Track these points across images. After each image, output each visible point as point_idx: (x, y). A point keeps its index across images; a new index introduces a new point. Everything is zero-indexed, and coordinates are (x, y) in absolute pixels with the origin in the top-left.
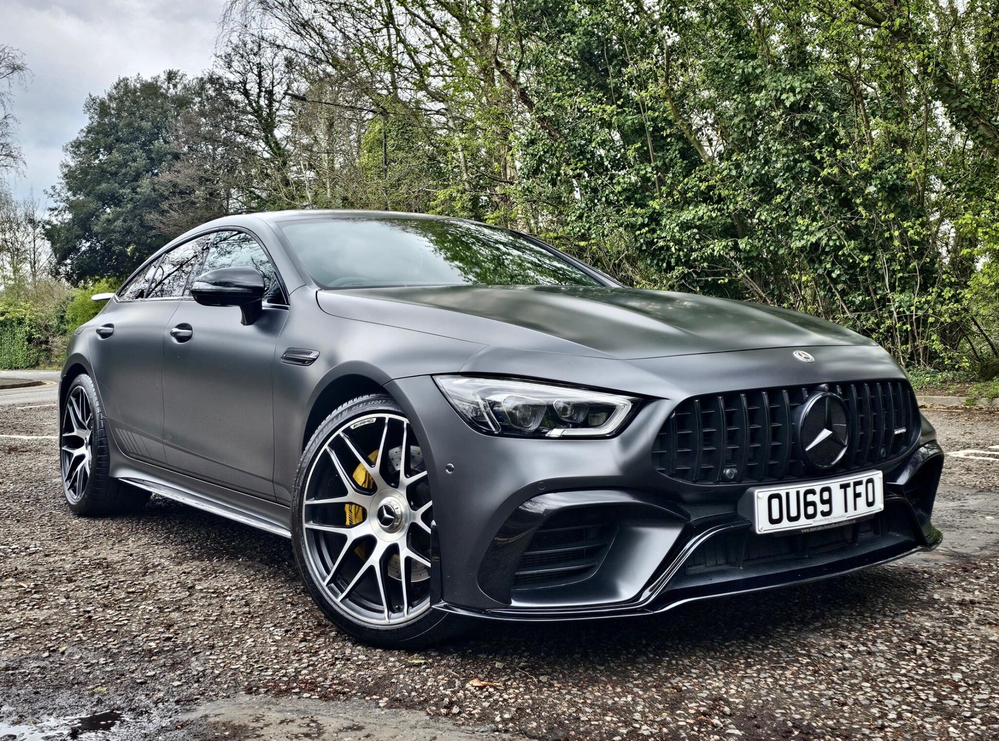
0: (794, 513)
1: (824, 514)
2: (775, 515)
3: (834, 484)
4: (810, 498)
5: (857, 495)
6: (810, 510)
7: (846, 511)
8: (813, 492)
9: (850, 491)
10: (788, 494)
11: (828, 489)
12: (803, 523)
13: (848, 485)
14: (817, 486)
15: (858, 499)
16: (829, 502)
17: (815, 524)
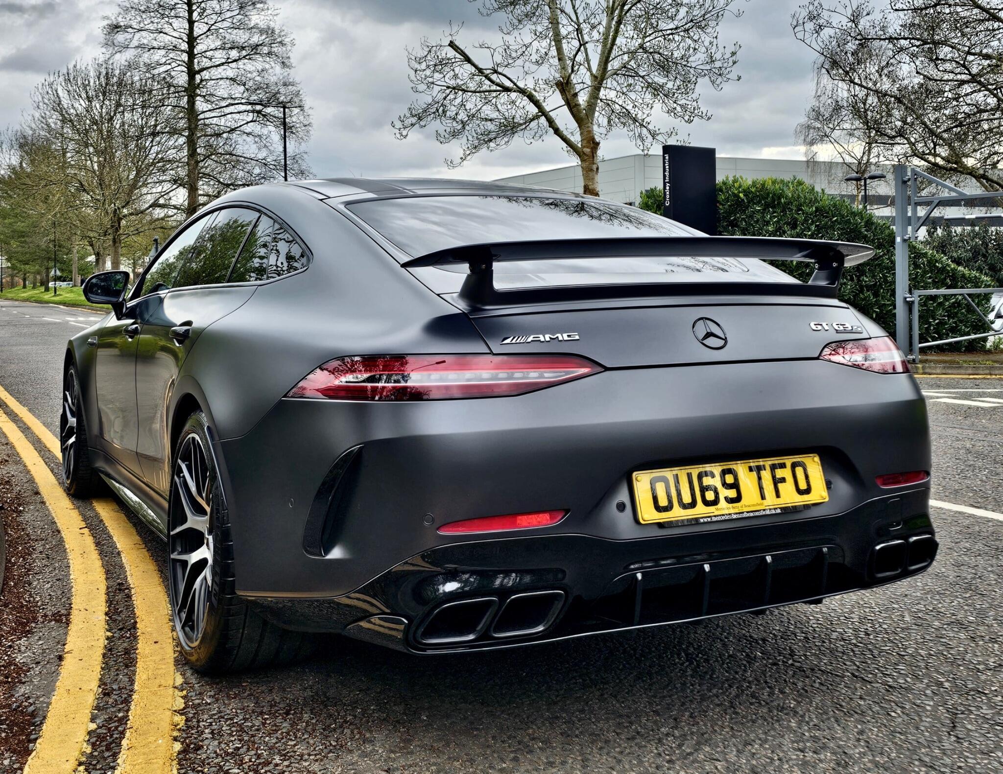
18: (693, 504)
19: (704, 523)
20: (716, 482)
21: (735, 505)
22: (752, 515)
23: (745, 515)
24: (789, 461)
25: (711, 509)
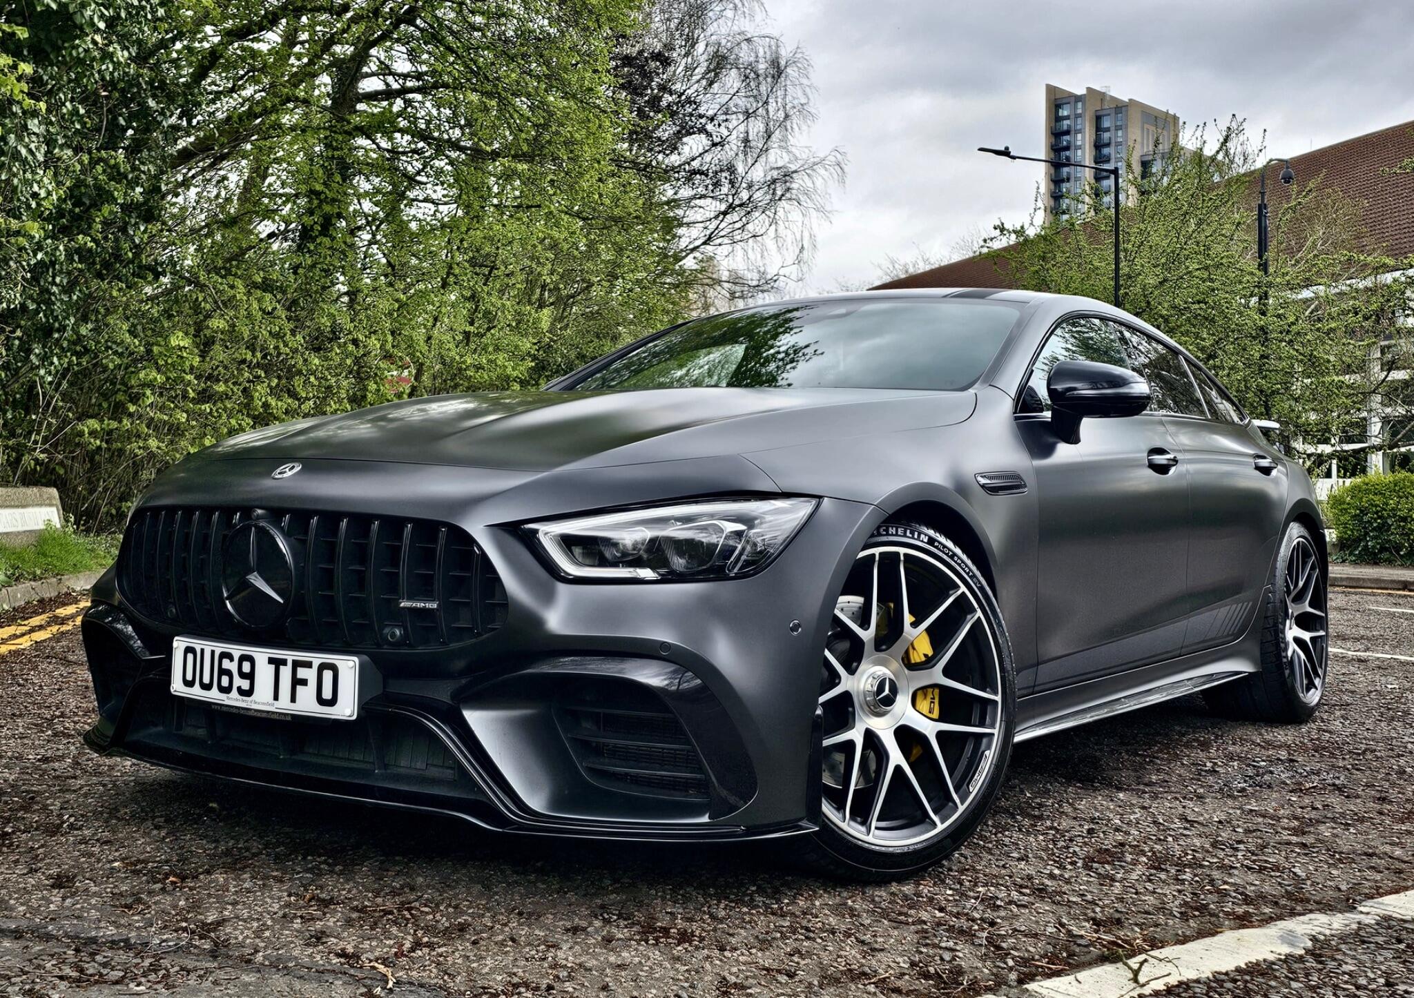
0: (206, 680)
1: (241, 692)
2: (189, 677)
3: (261, 656)
4: (226, 664)
5: (297, 682)
6: (225, 681)
7: (276, 698)
8: (231, 657)
9: (286, 672)
10: (202, 651)
11: (251, 660)
12: (214, 695)
13: (284, 662)
14: (237, 651)
15: (299, 688)
16: (250, 676)
17: (227, 702)
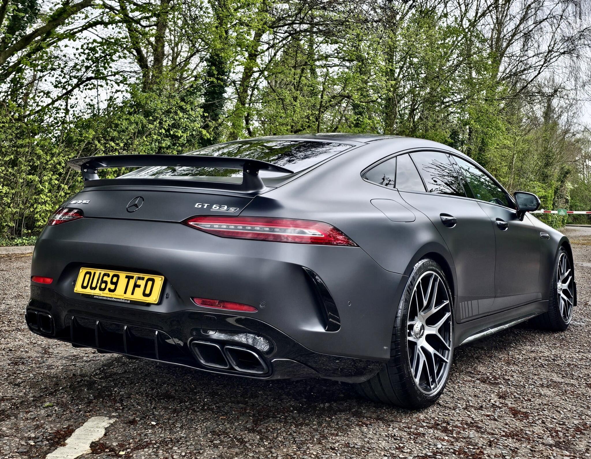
18: (95, 288)
19: (96, 298)
20: (108, 279)
21: (111, 293)
22: (116, 300)
23: (113, 299)
24: (147, 276)
25: (101, 292)
